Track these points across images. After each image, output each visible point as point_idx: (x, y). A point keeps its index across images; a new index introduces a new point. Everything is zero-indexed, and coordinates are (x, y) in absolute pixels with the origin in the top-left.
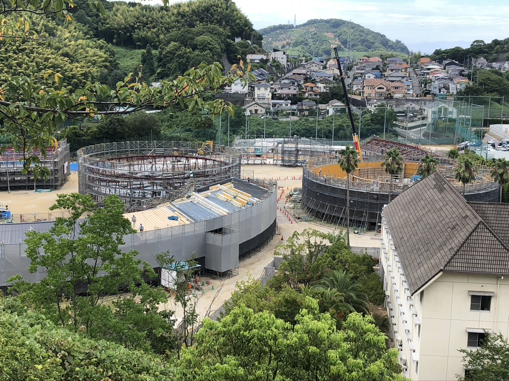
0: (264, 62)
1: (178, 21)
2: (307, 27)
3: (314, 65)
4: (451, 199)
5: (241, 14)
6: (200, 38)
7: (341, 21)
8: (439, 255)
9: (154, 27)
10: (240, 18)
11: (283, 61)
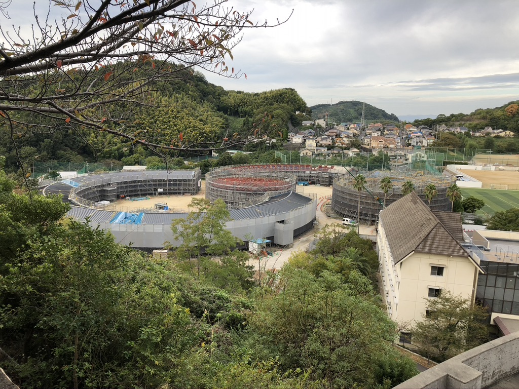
0: (312, 125)
1: (264, 102)
2: (338, 105)
3: (342, 127)
4: (421, 208)
6: (276, 112)
8: (412, 241)
9: (250, 105)
10: (299, 100)
11: (324, 125)
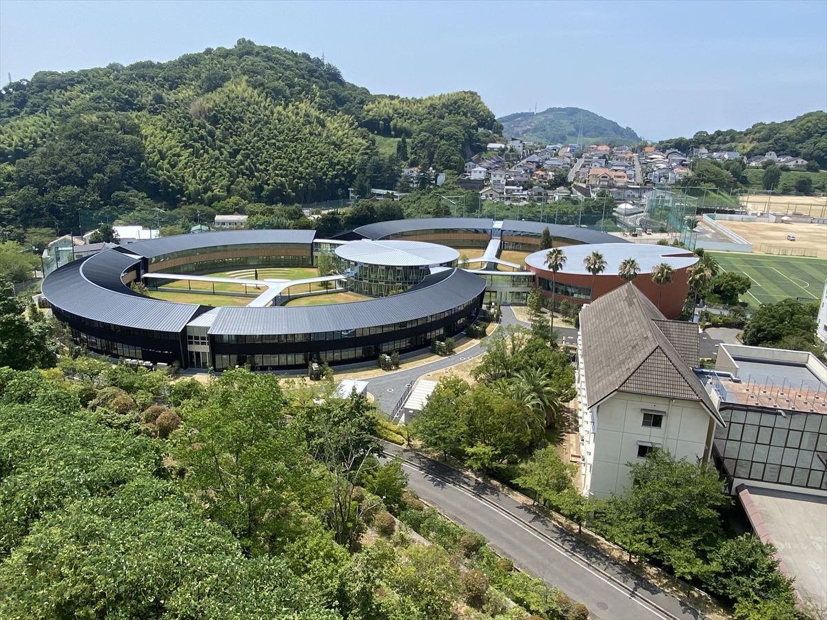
0: (502, 150)
1: (429, 113)
2: (546, 115)
3: (547, 153)
5: (485, 107)
6: (446, 129)
7: (577, 108)
8: (617, 373)
9: (409, 119)
10: (483, 111)
11: (520, 150)
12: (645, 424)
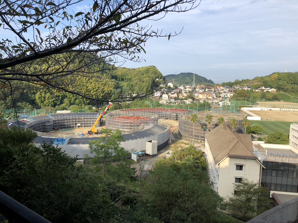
1: (138, 73)
4: (229, 132)
6: (145, 79)
8: (225, 151)
11: (172, 86)
12: (237, 169)
